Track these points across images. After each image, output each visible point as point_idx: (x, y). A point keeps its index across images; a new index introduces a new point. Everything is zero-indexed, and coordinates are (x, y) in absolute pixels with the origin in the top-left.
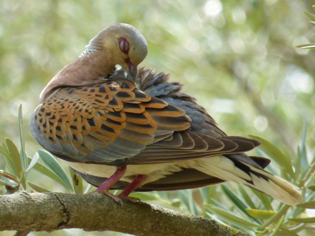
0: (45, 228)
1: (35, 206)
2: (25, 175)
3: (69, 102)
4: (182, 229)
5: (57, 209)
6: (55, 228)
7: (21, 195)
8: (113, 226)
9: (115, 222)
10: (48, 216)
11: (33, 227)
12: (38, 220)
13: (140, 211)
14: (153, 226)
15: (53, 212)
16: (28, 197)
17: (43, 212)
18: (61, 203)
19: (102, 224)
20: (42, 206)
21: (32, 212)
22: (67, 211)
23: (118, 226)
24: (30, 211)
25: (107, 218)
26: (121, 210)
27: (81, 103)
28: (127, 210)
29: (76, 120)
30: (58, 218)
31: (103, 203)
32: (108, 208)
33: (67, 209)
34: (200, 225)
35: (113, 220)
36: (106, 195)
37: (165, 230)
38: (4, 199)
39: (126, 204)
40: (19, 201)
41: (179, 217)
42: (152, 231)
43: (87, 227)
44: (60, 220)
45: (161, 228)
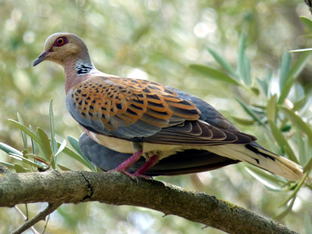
0: (72, 201)
1: (64, 182)
2: (54, 159)
3: (103, 87)
4: (187, 203)
5: (82, 185)
6: (81, 201)
7: (52, 172)
8: (130, 200)
9: (132, 196)
10: (75, 190)
11: (62, 200)
12: (66, 194)
13: (153, 187)
14: (163, 200)
15: (79, 188)
16: (59, 174)
17: (71, 187)
18: (86, 180)
19: (120, 198)
20: (70, 182)
21: (62, 187)
22: (91, 186)
23: (134, 199)
24: (60, 186)
25: (125, 193)
26: (136, 186)
27: (112, 89)
28: (142, 186)
29: (106, 103)
30: (83, 192)
31: (121, 180)
32: (125, 184)
33: (91, 185)
34: (203, 200)
35: (129, 195)
36: (124, 173)
37: (173, 204)
38: (38, 176)
39: (140, 182)
40: (50, 178)
41: (185, 193)
42: (162, 204)
43: (108, 200)
44: (85, 194)
45: (170, 202)
